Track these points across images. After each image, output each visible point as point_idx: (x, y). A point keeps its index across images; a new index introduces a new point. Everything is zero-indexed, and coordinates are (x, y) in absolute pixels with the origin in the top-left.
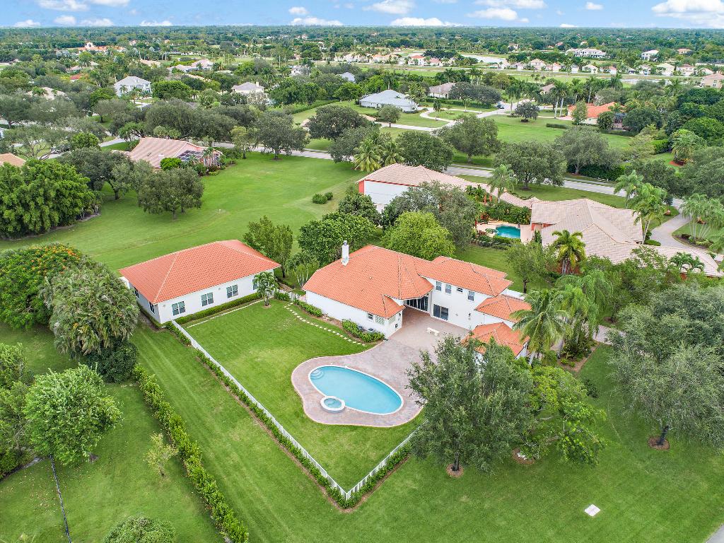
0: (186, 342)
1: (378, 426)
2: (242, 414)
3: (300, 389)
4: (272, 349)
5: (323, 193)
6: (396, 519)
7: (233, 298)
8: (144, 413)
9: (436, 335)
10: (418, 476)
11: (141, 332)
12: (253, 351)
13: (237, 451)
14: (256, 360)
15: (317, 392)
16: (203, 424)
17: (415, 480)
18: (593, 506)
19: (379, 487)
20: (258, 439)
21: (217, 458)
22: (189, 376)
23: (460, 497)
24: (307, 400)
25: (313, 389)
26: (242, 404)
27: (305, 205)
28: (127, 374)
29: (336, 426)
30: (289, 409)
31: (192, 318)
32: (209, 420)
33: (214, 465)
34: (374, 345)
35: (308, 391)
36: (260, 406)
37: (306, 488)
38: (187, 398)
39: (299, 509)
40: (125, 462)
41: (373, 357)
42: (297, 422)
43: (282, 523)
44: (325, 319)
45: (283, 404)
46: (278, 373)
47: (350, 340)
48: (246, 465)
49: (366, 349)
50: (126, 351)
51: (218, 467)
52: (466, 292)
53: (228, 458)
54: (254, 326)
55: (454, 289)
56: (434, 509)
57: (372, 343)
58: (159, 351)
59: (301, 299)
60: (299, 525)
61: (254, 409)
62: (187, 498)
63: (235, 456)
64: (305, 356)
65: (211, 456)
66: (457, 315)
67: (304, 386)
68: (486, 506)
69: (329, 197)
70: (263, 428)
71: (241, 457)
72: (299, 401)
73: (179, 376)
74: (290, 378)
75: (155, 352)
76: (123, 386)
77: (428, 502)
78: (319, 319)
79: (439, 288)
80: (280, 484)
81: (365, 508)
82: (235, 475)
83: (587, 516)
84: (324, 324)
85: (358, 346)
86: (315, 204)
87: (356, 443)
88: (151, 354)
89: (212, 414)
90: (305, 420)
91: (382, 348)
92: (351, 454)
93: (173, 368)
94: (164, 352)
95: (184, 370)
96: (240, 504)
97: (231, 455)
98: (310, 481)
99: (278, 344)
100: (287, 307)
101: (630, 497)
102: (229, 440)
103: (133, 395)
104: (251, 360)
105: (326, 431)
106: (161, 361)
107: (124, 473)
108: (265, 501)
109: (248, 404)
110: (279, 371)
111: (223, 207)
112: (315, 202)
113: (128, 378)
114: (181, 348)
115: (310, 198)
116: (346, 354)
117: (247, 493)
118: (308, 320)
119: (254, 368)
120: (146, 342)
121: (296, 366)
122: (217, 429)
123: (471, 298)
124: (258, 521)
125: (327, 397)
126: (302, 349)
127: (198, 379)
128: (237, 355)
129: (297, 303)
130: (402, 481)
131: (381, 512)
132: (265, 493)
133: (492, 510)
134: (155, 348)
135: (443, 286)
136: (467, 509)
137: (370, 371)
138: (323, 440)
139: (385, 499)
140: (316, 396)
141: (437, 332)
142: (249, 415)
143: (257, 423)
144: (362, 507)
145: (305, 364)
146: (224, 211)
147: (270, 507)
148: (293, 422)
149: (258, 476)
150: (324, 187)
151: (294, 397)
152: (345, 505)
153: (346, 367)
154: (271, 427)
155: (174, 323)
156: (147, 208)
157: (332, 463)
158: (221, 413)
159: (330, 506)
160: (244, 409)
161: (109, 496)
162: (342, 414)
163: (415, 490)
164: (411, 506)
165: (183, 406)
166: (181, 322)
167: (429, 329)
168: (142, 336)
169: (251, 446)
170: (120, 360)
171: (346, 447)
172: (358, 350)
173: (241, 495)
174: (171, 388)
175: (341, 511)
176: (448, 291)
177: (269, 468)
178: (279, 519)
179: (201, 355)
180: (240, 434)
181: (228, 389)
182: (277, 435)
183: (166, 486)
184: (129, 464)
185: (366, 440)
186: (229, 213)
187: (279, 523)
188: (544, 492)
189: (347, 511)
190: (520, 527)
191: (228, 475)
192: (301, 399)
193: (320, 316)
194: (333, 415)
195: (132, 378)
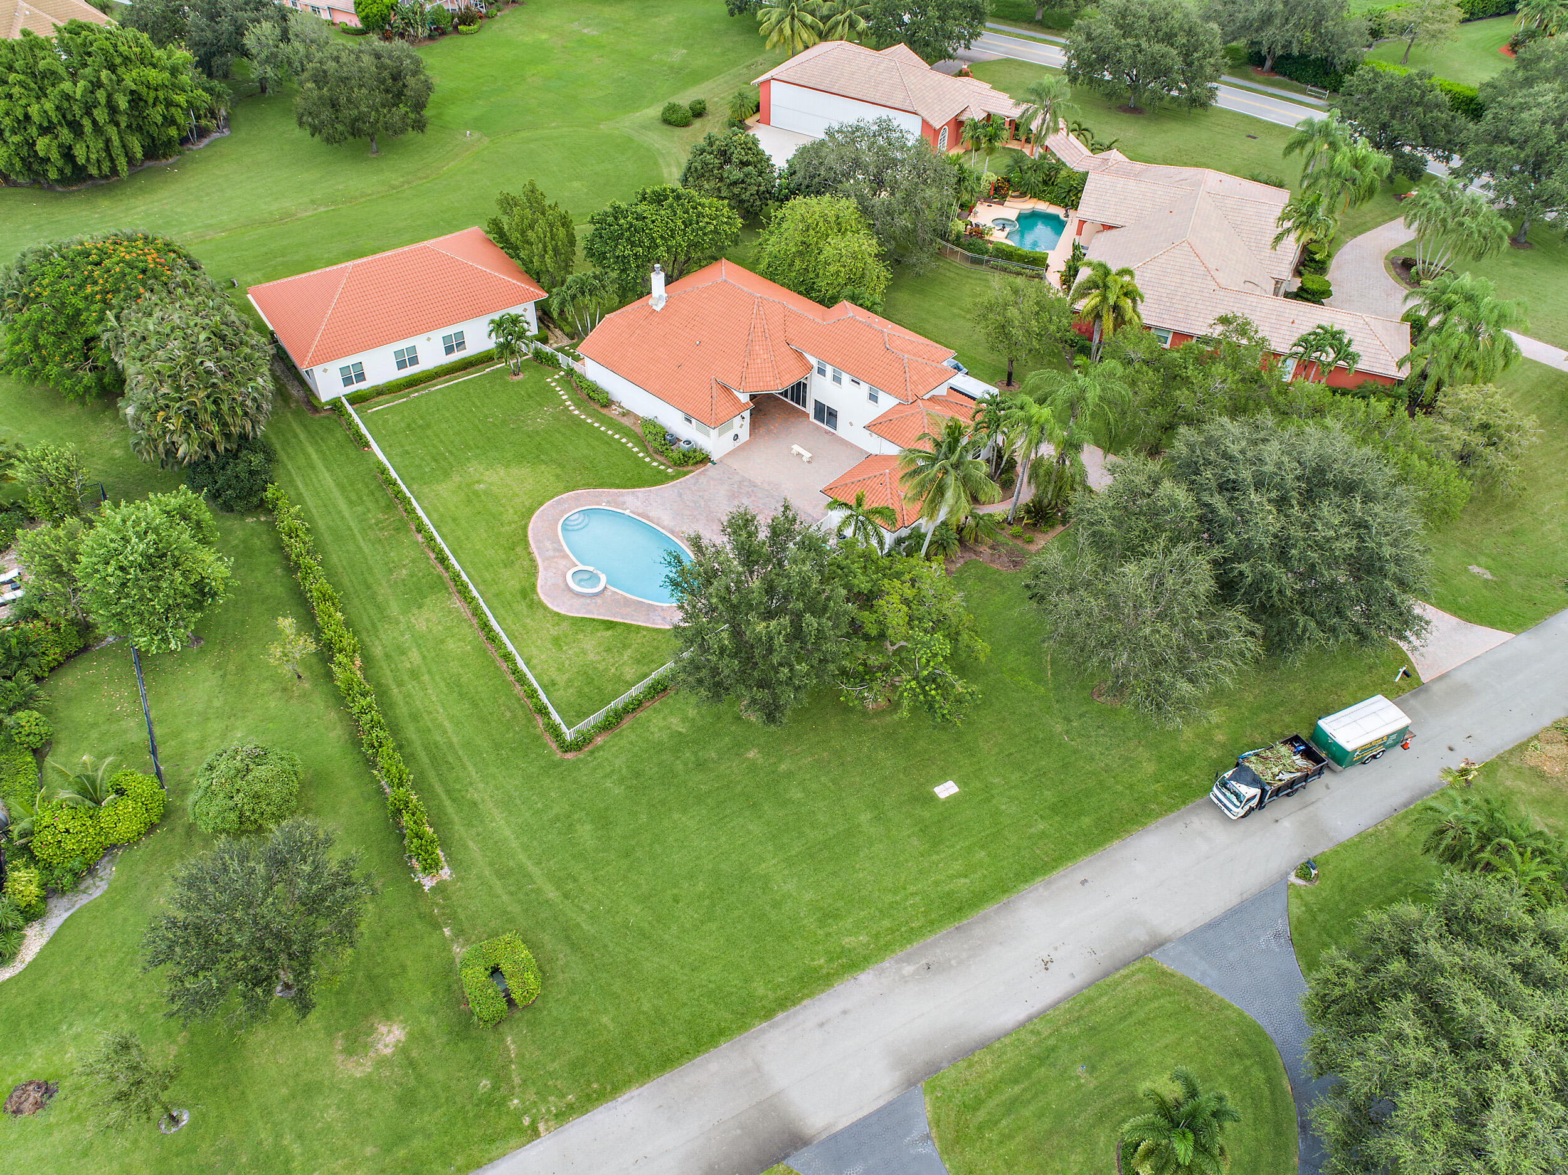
0: (360, 441)
1: (650, 626)
2: (438, 585)
3: (538, 548)
4: (507, 466)
5: (685, 99)
6: (638, 775)
7: (456, 356)
8: (279, 572)
9: (805, 459)
10: (692, 713)
11: (289, 415)
12: (475, 469)
13: (419, 646)
14: (476, 487)
15: (566, 556)
16: (373, 597)
17: (685, 719)
18: (950, 783)
19: (627, 723)
20: (456, 630)
21: (388, 656)
22: (360, 509)
23: (748, 750)
24: (545, 569)
25: (560, 550)
26: (440, 569)
27: (645, 128)
28: (255, 500)
29: (583, 619)
30: (512, 581)
31: (380, 392)
32: (383, 591)
33: (381, 667)
34: (686, 474)
35: (551, 553)
36: (464, 577)
37: (515, 717)
38: (352, 547)
39: (497, 746)
40: (245, 652)
41: (680, 495)
42: (522, 607)
43: (468, 764)
44: (614, 412)
45: (505, 573)
46: (510, 515)
47: (647, 460)
48: (429, 672)
49: (673, 478)
50: (251, 462)
51: (388, 673)
52: (864, 388)
53: (403, 658)
54: (486, 417)
55: (846, 378)
56: (701, 765)
57: (685, 469)
58: (315, 457)
59: (577, 366)
60: (493, 770)
61: (456, 578)
62: (333, 715)
63: (415, 655)
64: (561, 485)
65: (378, 651)
66: (851, 424)
67: (548, 544)
68: (783, 767)
69: (698, 112)
70: (466, 612)
71: (424, 658)
72: (532, 570)
73: (343, 505)
74: (525, 528)
75: (308, 457)
76: (250, 520)
77: (695, 753)
78: (605, 411)
79: (821, 371)
80: (475, 705)
81: (596, 754)
82: (411, 686)
83: (933, 798)
84: (611, 423)
85: (660, 472)
86: (666, 127)
87: (608, 650)
88: (302, 461)
89: (388, 581)
90: (535, 605)
91: (702, 479)
92: (596, 668)
93: (336, 493)
94: (324, 459)
95: (354, 497)
96: (410, 732)
97: (410, 653)
98: (523, 706)
99: (521, 459)
100: (552, 380)
101: (1015, 777)
102: (410, 627)
103: (264, 537)
104: (468, 485)
105: (565, 625)
106: (317, 476)
107: (242, 669)
108: (450, 731)
109: (447, 569)
110: (511, 511)
111: (478, 124)
112: (667, 121)
113: (257, 507)
114: (353, 454)
115: (655, 111)
116: (634, 487)
117: (425, 716)
118: (585, 411)
119: (469, 501)
120: (296, 436)
121: (541, 504)
122: (394, 609)
123: (873, 398)
124: (433, 759)
125: (581, 567)
126: (558, 471)
127: (375, 516)
128: (446, 474)
129: (571, 372)
130: (664, 719)
131: (618, 762)
132: (451, 718)
133: (789, 774)
134: (310, 450)
135: (829, 370)
136: (753, 768)
137: (666, 523)
138: (556, 640)
139: (631, 743)
140: (564, 562)
141: (807, 455)
142: (447, 589)
143: (457, 603)
144: (592, 752)
145: (558, 502)
146: (476, 135)
147: (455, 740)
148: (515, 605)
149: (445, 689)
151: (526, 563)
152: (567, 748)
153: (627, 512)
154: (477, 612)
155: (344, 400)
156: (315, 130)
157: (561, 680)
158: (403, 580)
159: (545, 746)
160: (440, 577)
161: (217, 703)
162: (599, 600)
163: (680, 733)
164: (666, 757)
165: (345, 563)
166: (357, 399)
167: (796, 448)
168: (289, 425)
169: (442, 642)
170: (242, 475)
171: (591, 656)
172: (659, 479)
173: (415, 717)
174: (329, 527)
175: (558, 755)
176: (837, 379)
177: (464, 679)
178: (465, 759)
179: (384, 471)
180: (428, 620)
181: (419, 538)
182: (485, 626)
183: (304, 695)
184: (250, 656)
185: (625, 647)
186: (486, 141)
187: (464, 768)
188: (881, 754)
189: (570, 756)
190: (821, 804)
191: (400, 684)
192: (536, 567)
193: (608, 403)
194: (582, 600)
195: (264, 507)
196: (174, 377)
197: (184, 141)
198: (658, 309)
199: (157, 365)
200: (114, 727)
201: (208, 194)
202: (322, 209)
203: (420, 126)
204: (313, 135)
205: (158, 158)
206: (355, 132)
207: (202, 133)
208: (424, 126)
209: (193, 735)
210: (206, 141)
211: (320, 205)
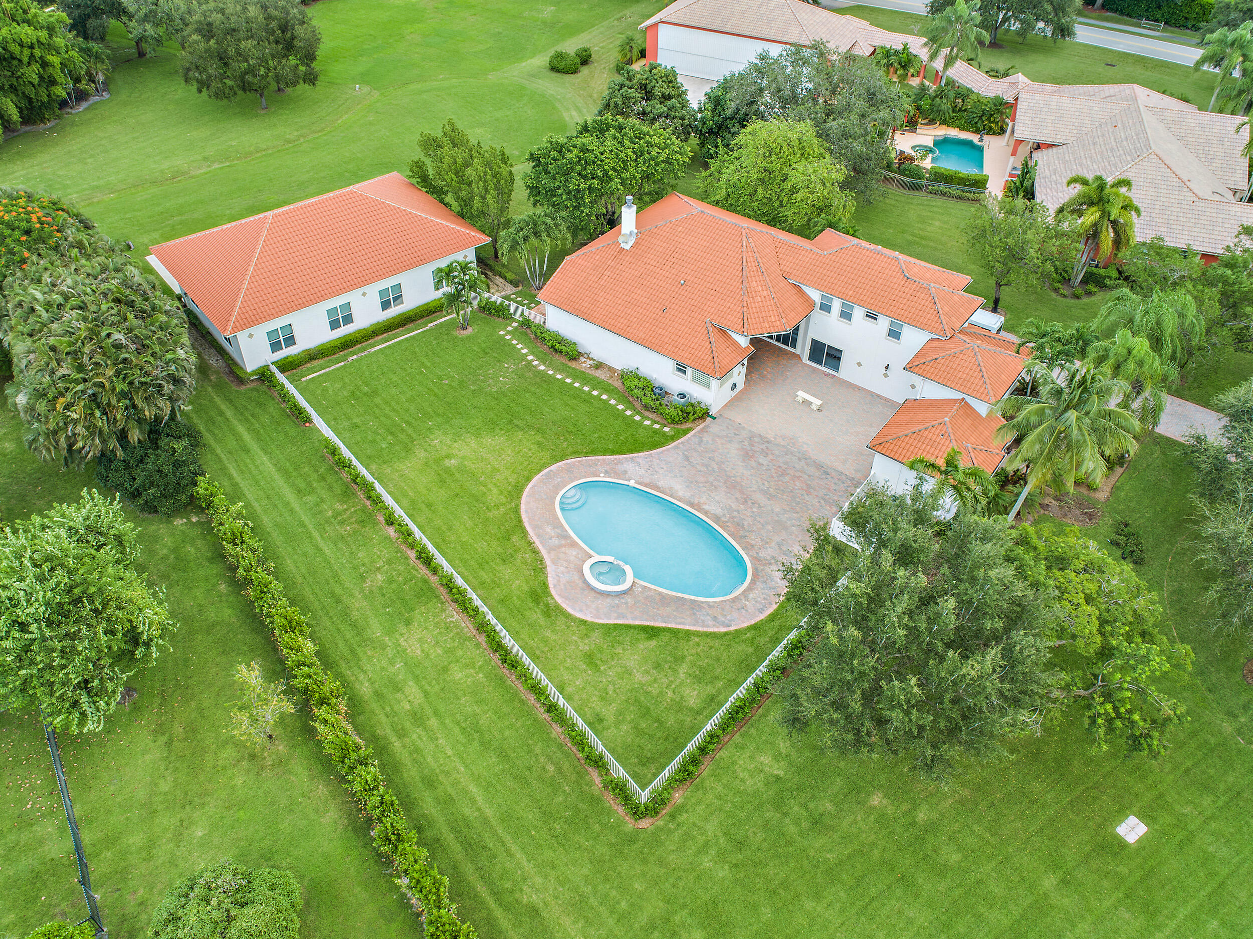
0: (299, 416)
1: (700, 629)
2: (425, 593)
3: (538, 536)
4: (478, 436)
5: (571, 47)
6: (741, 845)
7: (394, 311)
8: (223, 587)
9: (814, 407)
10: (784, 746)
11: (210, 389)
12: (439, 440)
13: (416, 678)
14: (447, 463)
15: (574, 544)
16: (345, 613)
17: (777, 757)
18: (1132, 820)
19: (706, 769)
20: (460, 653)
21: (378, 695)
22: (311, 499)
23: (868, 795)
24: (554, 562)
25: (567, 537)
26: (424, 571)
27: (533, 76)
28: (184, 498)
29: (616, 626)
30: (519, 586)
31: (312, 356)
32: (358, 605)
33: (373, 712)
34: (686, 432)
35: (555, 541)
36: (459, 581)
37: (560, 771)
38: (309, 550)
39: (547, 816)
40: (193, 705)
41: (687, 458)
42: (536, 615)
43: (514, 848)
44: (584, 365)
45: (506, 571)
46: (494, 496)
47: (637, 418)
48: (436, 713)
49: (673, 438)
50: (174, 451)
51: (383, 719)
52: (884, 323)
53: (399, 695)
54: (440, 378)
55: (859, 313)
56: (818, 823)
57: (684, 427)
58: (247, 437)
59: (533, 315)
60: (548, 854)
61: (448, 584)
62: (322, 790)
63: (413, 691)
64: (546, 455)
65: (365, 689)
66: (859, 364)
67: (549, 529)
68: (921, 816)
69: (585, 59)
70: (468, 627)
71: (426, 694)
72: (539, 567)
73: (289, 495)
74: (517, 510)
75: (238, 438)
76: (178, 522)
77: (805, 806)
78: (573, 364)
79: (826, 308)
80: (504, 756)
81: (680, 819)
82: (416, 735)
83: (1122, 844)
84: (584, 378)
85: (655, 432)
86: (554, 75)
87: (658, 666)
88: (232, 443)
89: (362, 590)
90: (553, 612)
91: (706, 438)
92: (647, 693)
93: (279, 481)
94: (259, 439)
95: (302, 485)
96: (428, 805)
97: (407, 690)
98: (567, 756)
99: (492, 425)
100: (506, 332)
101: (1207, 801)
102: (401, 652)
103: (199, 543)
104: (437, 461)
105: (596, 636)
106: (253, 460)
107: (192, 730)
108: (479, 799)
109: (435, 571)
110: (495, 491)
111: (364, 78)
112: (554, 69)
113: (186, 506)
114: (292, 431)
115: (542, 60)
116: (631, 451)
117: (442, 777)
118: (551, 366)
119: (443, 481)
120: (221, 413)
121: (528, 479)
122: (376, 629)
123: (894, 334)
124: (467, 844)
125: (597, 558)
126: (539, 438)
127: (332, 506)
128: (408, 450)
129: (526, 324)
130: (752, 758)
131: (712, 827)
132: (477, 778)
133: (933, 826)
134: (241, 429)
135: (836, 305)
136: (883, 821)
137: (680, 494)
138: (590, 658)
139: (720, 798)
140: (573, 552)
141: (816, 402)
142: (437, 597)
143: (454, 615)
144: (673, 816)
145: (548, 476)
146: (366, 89)
147: (489, 812)
148: (527, 613)
149: (461, 738)
150: (572, 30)
151: (529, 556)
152: (638, 812)
153: (632, 483)
154: (483, 627)
155: (274, 368)
156: (203, 85)
157: (609, 713)
158: (380, 588)
159: (609, 812)
160: (426, 582)
161: (164, 786)
162: (629, 600)
163: (778, 778)
164: (770, 814)
165: (303, 570)
166: (286, 366)
167: (802, 395)
168: (211, 400)
169: (445, 670)
170: (165, 469)
171: (638, 677)
172: (656, 441)
173: (430, 782)
174: (277, 525)
175: (630, 825)
176: (846, 315)
177: (484, 721)
178: (508, 839)
179: (334, 451)
180: (421, 641)
181: (391, 531)
182: (498, 647)
183: (280, 763)
184: (201, 710)
185: (679, 660)
186: (376, 94)
187: (508, 852)
188: (1037, 787)
189: (644, 823)
190: (988, 868)
191: (402, 734)
192: (542, 560)
193: (575, 356)
194: (609, 600)
195: (194, 504)
196: (75, 354)
197: (63, 104)
198: (627, 247)
199: (52, 341)
200: (25, 837)
201: (92, 156)
202: (216, 166)
203: (311, 78)
204: (200, 91)
205: (35, 123)
206: (245, 87)
207: (81, 96)
208: (315, 78)
209: (135, 840)
210: (85, 105)
211: (214, 162)
